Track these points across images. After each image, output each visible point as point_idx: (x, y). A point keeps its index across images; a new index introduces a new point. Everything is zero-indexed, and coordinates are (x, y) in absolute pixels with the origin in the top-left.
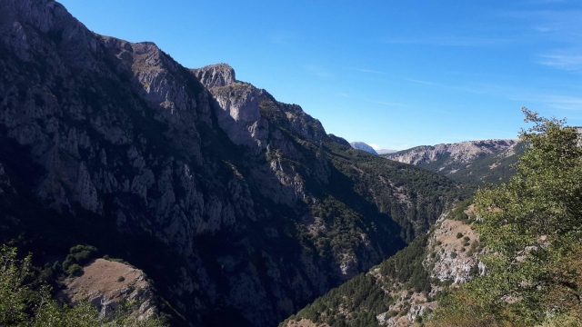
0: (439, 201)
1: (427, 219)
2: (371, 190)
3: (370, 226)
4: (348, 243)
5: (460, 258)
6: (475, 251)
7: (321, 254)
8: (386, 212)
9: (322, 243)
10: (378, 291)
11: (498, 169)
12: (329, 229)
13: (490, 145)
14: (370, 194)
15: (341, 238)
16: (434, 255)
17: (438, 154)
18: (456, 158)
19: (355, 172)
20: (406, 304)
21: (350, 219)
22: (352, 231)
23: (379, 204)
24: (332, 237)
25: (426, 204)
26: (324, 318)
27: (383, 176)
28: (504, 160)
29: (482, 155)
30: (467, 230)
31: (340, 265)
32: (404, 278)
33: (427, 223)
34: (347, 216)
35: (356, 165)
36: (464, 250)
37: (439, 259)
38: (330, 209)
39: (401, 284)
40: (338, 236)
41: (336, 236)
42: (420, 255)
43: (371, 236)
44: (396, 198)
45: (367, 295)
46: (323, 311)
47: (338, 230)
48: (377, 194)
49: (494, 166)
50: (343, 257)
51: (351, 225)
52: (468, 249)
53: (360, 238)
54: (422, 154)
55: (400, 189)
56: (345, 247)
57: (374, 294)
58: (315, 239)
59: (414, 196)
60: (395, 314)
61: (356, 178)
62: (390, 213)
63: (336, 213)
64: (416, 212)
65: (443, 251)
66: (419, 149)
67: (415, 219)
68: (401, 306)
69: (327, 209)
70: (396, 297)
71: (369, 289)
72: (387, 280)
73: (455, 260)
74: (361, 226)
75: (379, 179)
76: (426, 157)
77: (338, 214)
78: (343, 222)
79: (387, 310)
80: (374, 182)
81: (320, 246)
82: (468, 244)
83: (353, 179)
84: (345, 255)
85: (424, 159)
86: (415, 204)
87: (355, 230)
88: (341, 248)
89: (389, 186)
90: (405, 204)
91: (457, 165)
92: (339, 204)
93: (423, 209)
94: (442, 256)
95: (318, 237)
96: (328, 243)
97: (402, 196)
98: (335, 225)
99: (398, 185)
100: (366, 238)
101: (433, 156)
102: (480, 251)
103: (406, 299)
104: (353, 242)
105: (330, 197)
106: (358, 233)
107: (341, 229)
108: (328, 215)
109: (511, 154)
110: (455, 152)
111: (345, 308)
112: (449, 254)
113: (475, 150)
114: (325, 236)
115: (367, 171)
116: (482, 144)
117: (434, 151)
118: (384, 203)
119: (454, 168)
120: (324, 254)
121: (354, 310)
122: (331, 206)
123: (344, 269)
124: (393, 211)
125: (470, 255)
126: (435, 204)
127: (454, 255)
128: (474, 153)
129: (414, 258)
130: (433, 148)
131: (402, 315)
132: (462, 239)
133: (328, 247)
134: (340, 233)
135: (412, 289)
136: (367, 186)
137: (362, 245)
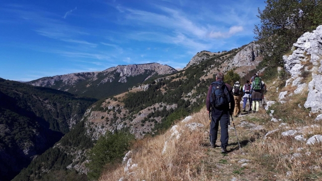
0: (69, 105)
1: (64, 116)
2: (29, 104)
3: (36, 124)
4: (26, 136)
5: (106, 128)
6: (113, 123)
7: (10, 146)
8: (40, 116)
9: (9, 139)
10: (63, 154)
11: (91, 87)
12: (12, 130)
13: (83, 75)
14: (29, 106)
15: (21, 134)
16: (91, 130)
17: (55, 82)
18: (66, 83)
19: (17, 94)
20: (82, 156)
21: (24, 122)
22: (27, 129)
23: (36, 112)
24: (15, 135)
25: (62, 108)
26: (34, 178)
27: (35, 95)
28: (93, 82)
29: (80, 80)
30: (106, 114)
31: (23, 150)
32: (77, 144)
33: (65, 118)
34: (22, 120)
35: (16, 90)
36: (107, 124)
37: (94, 130)
38: (10, 118)
39: (75, 148)
40: (19, 133)
41: (17, 133)
42: (83, 131)
43: (38, 130)
44: (45, 107)
45: (57, 158)
46: (31, 174)
47: (18, 130)
48: (33, 106)
49: (88, 86)
50: (24, 145)
51: (26, 126)
52: (109, 123)
53: (33, 132)
54: (46, 81)
55: (46, 101)
56: (25, 139)
57: (62, 156)
58: (4, 138)
59: (55, 104)
60: (77, 163)
61: (18, 98)
62: (43, 116)
63: (14, 120)
64: (58, 113)
65: (96, 126)
66: (44, 79)
67: (58, 117)
68: (79, 158)
69: (8, 118)
70: (75, 155)
71: (58, 155)
72: (66, 148)
73: (104, 129)
74: (31, 125)
75: (33, 97)
76: (49, 83)
77: (16, 120)
78: (20, 125)
79: (72, 162)
80: (30, 99)
81: (8, 141)
82: (108, 121)
83: (17, 99)
84: (26, 144)
85: (48, 85)
86: (56, 109)
87: (29, 128)
88: (22, 140)
89: (40, 101)
90: (51, 110)
91: (67, 86)
92: (15, 114)
93: (62, 111)
94: (96, 129)
95: (5, 136)
96: (13, 138)
97: (48, 105)
98: (15, 127)
99: (45, 100)
100: (36, 131)
101: (53, 82)
102: (115, 122)
103: (81, 154)
104: (29, 135)
105: (8, 110)
106: (31, 129)
107: (20, 129)
108: (9, 122)
109: (95, 79)
110: (65, 80)
111: (45, 168)
112: (100, 127)
113: (76, 78)
114: (10, 135)
115: (25, 93)
116: (78, 75)
117: (53, 80)
118: (39, 110)
119: (66, 89)
120: (11, 145)
121: (51, 168)
122: (10, 116)
123: (26, 152)
124: (44, 114)
125: (111, 125)
126: (67, 108)
127: (103, 127)
128: (76, 79)
129: (79, 133)
130: (52, 78)
131: (82, 162)
132: (105, 119)
133: (13, 140)
134: (20, 131)
135: (84, 148)
136: (26, 102)
137: (35, 136)
